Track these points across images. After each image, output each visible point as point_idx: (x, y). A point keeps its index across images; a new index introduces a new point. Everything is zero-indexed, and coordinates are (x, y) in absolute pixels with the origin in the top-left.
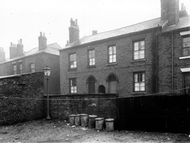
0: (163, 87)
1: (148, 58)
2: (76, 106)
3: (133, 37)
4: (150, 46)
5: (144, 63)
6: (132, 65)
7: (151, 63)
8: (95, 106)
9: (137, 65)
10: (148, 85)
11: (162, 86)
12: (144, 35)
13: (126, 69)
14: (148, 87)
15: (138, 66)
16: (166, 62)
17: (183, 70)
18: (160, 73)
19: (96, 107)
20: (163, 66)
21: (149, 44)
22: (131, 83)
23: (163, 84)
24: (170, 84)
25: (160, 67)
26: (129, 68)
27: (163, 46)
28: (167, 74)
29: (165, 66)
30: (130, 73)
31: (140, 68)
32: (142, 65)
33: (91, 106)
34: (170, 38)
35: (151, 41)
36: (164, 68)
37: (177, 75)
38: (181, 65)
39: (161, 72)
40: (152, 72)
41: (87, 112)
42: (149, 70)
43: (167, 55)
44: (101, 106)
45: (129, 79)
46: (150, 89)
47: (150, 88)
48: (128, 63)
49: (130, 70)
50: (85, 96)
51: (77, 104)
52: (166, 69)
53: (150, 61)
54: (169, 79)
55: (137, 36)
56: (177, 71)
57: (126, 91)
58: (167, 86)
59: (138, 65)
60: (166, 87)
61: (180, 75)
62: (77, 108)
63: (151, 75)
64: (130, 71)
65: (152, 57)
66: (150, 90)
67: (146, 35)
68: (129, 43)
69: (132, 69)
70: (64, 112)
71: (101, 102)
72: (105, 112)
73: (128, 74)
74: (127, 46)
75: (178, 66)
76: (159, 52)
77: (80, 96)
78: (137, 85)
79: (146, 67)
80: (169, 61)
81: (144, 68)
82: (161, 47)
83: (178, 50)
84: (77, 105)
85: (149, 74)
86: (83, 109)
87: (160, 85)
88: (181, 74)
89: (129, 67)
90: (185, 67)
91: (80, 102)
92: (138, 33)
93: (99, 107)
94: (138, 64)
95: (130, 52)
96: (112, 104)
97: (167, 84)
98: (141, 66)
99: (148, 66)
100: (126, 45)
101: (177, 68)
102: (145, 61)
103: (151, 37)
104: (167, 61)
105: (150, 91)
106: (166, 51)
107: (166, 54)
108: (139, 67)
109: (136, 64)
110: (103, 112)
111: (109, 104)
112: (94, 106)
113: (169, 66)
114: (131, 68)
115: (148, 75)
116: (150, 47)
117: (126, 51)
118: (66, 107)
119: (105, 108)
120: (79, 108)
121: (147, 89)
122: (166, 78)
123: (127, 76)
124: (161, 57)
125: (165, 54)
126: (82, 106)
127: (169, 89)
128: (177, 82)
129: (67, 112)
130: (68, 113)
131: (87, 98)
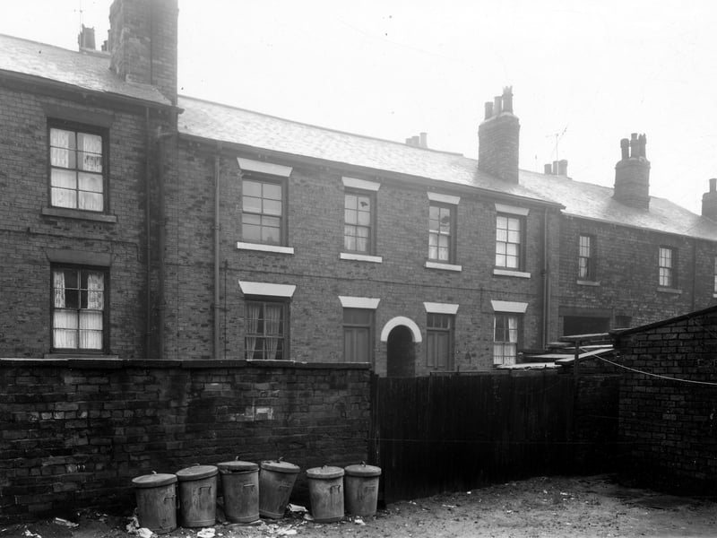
0: (181, 341)
1: (125, 218)
2: (143, 425)
3: (52, 101)
4: (131, 168)
5: (107, 234)
6: (47, 227)
7: (135, 237)
8: (270, 417)
9: (71, 234)
10: (122, 327)
11: (178, 335)
12: (105, 111)
13: (11, 242)
14: (121, 336)
15: (80, 239)
16: (192, 246)
17: (248, 288)
18: (171, 286)
19: (275, 422)
20: (181, 262)
21: (126, 158)
22: (38, 309)
23: (181, 329)
24: (206, 329)
25: (171, 264)
26: (31, 239)
27: (181, 187)
28: (198, 293)
29: (190, 263)
30: (35, 262)
31: (88, 248)
32: (94, 237)
33: (243, 418)
34: (205, 165)
35: (135, 149)
36: (186, 270)
37: (227, 302)
38: (241, 270)
39: (175, 282)
40: (137, 277)
41: (217, 452)
42: (129, 266)
43: (196, 222)
44: (298, 417)
45: (33, 290)
46: (129, 344)
47: (132, 342)
48: (26, 216)
49: (34, 247)
50: (206, 369)
51: (149, 412)
52: (192, 275)
53: (133, 232)
54: (201, 312)
55: (72, 106)
56: (228, 286)
57: (12, 344)
58: (194, 336)
59: (78, 236)
60: (191, 341)
61: (236, 302)
62: (146, 438)
63: (136, 288)
64: (38, 255)
65: (141, 216)
66: (131, 348)
67: (114, 117)
68: (33, 123)
69: (44, 245)
70: (38, 466)
71: (303, 399)
72: (320, 443)
73: (24, 266)
74: (17, 130)
75: (231, 269)
76: (168, 202)
77: (172, 373)
78: (62, 321)
79: (117, 251)
80: (203, 245)
81: (103, 252)
82: (174, 186)
83: (231, 214)
84: (150, 421)
85: (128, 283)
86: (188, 437)
87: (173, 333)
88: (241, 298)
89: (29, 233)
90: (252, 278)
91: (173, 404)
92: (85, 96)
93: (286, 423)
94: (77, 231)
95: (34, 166)
96: (353, 406)
97: (194, 329)
98: (90, 242)
99: (121, 247)
100: (11, 124)
101: (228, 277)
102: (111, 226)
103: (136, 132)
104: (196, 245)
105: (133, 351)
106: (194, 205)
107: (194, 219)
108: (83, 243)
109: (66, 229)
110: (308, 444)
111: (342, 407)
112: (263, 421)
113: (202, 263)
114: (38, 242)
115: (124, 287)
116: (131, 171)
117: (16, 153)
118: (59, 436)
119: (319, 425)
120: (163, 434)
121: (117, 343)
122: (193, 308)
123: (19, 275)
124: (176, 224)
125: (190, 219)
126: (187, 421)
127: (202, 348)
128: (227, 326)
129: (65, 465)
130: (70, 469)
131: (223, 380)
